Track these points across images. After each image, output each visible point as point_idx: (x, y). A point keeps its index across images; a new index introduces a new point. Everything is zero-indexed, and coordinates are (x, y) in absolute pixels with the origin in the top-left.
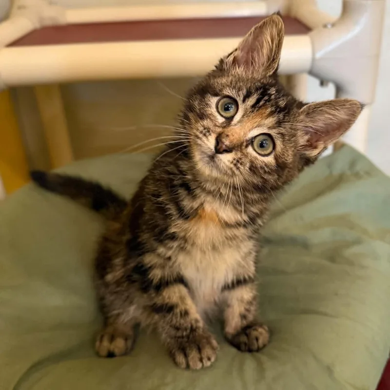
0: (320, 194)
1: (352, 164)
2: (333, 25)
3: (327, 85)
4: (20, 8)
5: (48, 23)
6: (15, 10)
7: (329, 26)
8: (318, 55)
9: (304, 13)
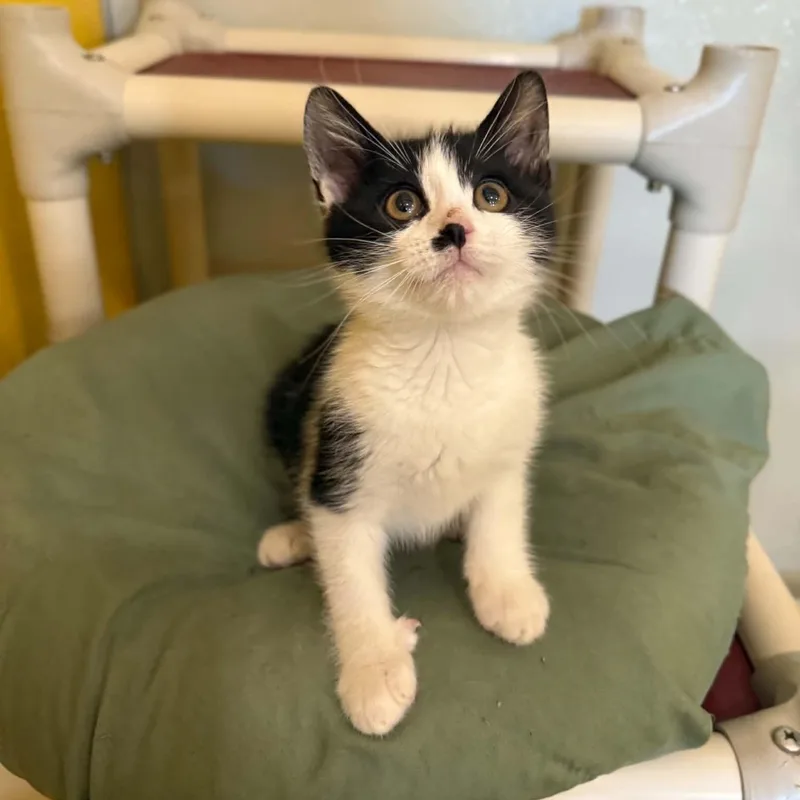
0: (628, 371)
1: (687, 328)
2: (682, 88)
3: (659, 189)
4: (152, 18)
5: (196, 47)
6: (144, 21)
7: (676, 89)
8: (652, 136)
9: (623, 68)
